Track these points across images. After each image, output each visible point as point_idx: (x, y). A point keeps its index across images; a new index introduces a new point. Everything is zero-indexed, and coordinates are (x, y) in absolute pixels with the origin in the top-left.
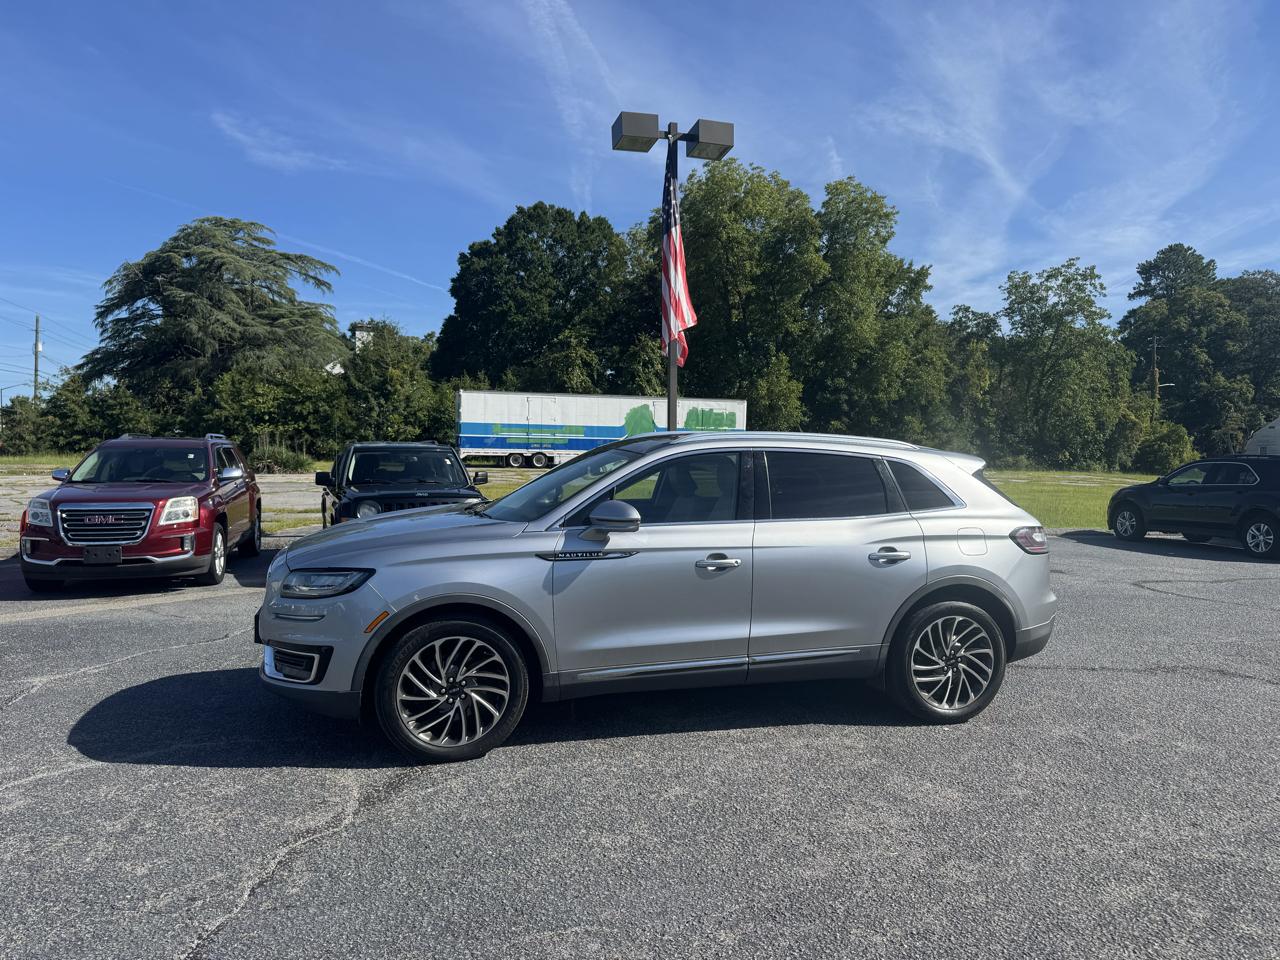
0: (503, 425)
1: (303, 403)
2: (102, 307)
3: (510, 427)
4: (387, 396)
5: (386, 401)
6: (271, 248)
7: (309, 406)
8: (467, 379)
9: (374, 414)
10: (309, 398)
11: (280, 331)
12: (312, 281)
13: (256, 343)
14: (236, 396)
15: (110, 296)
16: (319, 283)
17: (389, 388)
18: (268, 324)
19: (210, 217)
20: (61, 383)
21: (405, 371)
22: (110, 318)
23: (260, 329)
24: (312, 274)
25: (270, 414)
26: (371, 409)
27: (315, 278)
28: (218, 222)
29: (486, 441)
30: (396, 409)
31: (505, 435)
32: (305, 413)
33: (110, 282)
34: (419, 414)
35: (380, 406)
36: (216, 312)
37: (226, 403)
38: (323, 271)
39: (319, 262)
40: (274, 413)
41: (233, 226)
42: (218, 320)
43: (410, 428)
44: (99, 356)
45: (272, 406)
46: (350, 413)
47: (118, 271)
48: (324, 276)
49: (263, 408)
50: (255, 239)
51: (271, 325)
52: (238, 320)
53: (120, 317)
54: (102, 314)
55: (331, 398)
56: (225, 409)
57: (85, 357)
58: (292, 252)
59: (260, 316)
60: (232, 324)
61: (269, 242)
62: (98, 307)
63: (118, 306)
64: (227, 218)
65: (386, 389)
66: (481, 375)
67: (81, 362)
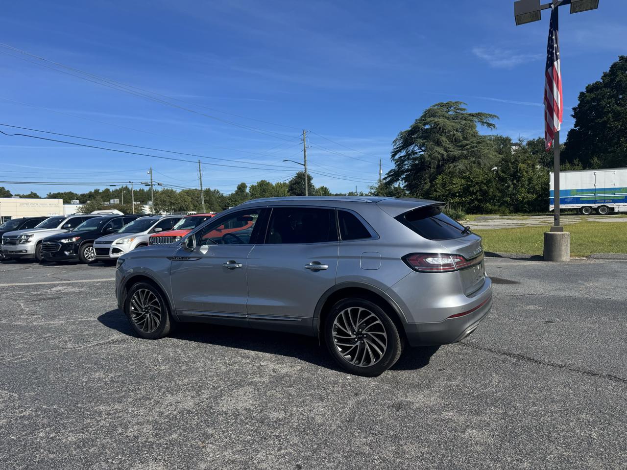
0: (578, 190)
1: (474, 186)
2: (393, 152)
3: (582, 191)
4: (519, 179)
5: (518, 181)
6: (466, 112)
7: (477, 187)
8: (568, 165)
9: (510, 189)
10: (477, 183)
11: (465, 152)
12: (486, 125)
13: (454, 159)
14: (444, 185)
15: (395, 147)
16: (489, 125)
17: (519, 174)
18: (460, 150)
19: (437, 103)
20: (377, 186)
21: (528, 164)
22: (397, 157)
23: (457, 153)
24: (485, 121)
25: (459, 192)
26: (509, 187)
27: (486, 123)
28: (441, 105)
29: (566, 200)
30: (523, 186)
31: (578, 196)
32: (475, 191)
33: (395, 141)
34: (536, 187)
35: (514, 184)
36: (436, 147)
37: (439, 189)
38: (490, 119)
39: (488, 114)
40: (461, 192)
41: (448, 105)
42: (437, 151)
43: (530, 195)
44: (392, 173)
45: (460, 189)
46: (498, 189)
47: (398, 136)
48: (491, 121)
49: (456, 190)
50: (458, 109)
51: (462, 150)
52: (446, 150)
53: (401, 155)
54: (393, 156)
55: (489, 181)
56: (438, 192)
57: (387, 174)
58: (474, 112)
59: (458, 146)
60: (443, 152)
61: (464, 110)
62: (392, 152)
63: (400, 151)
64: (445, 102)
65: (517, 175)
66: (576, 162)
67: (386, 176)
